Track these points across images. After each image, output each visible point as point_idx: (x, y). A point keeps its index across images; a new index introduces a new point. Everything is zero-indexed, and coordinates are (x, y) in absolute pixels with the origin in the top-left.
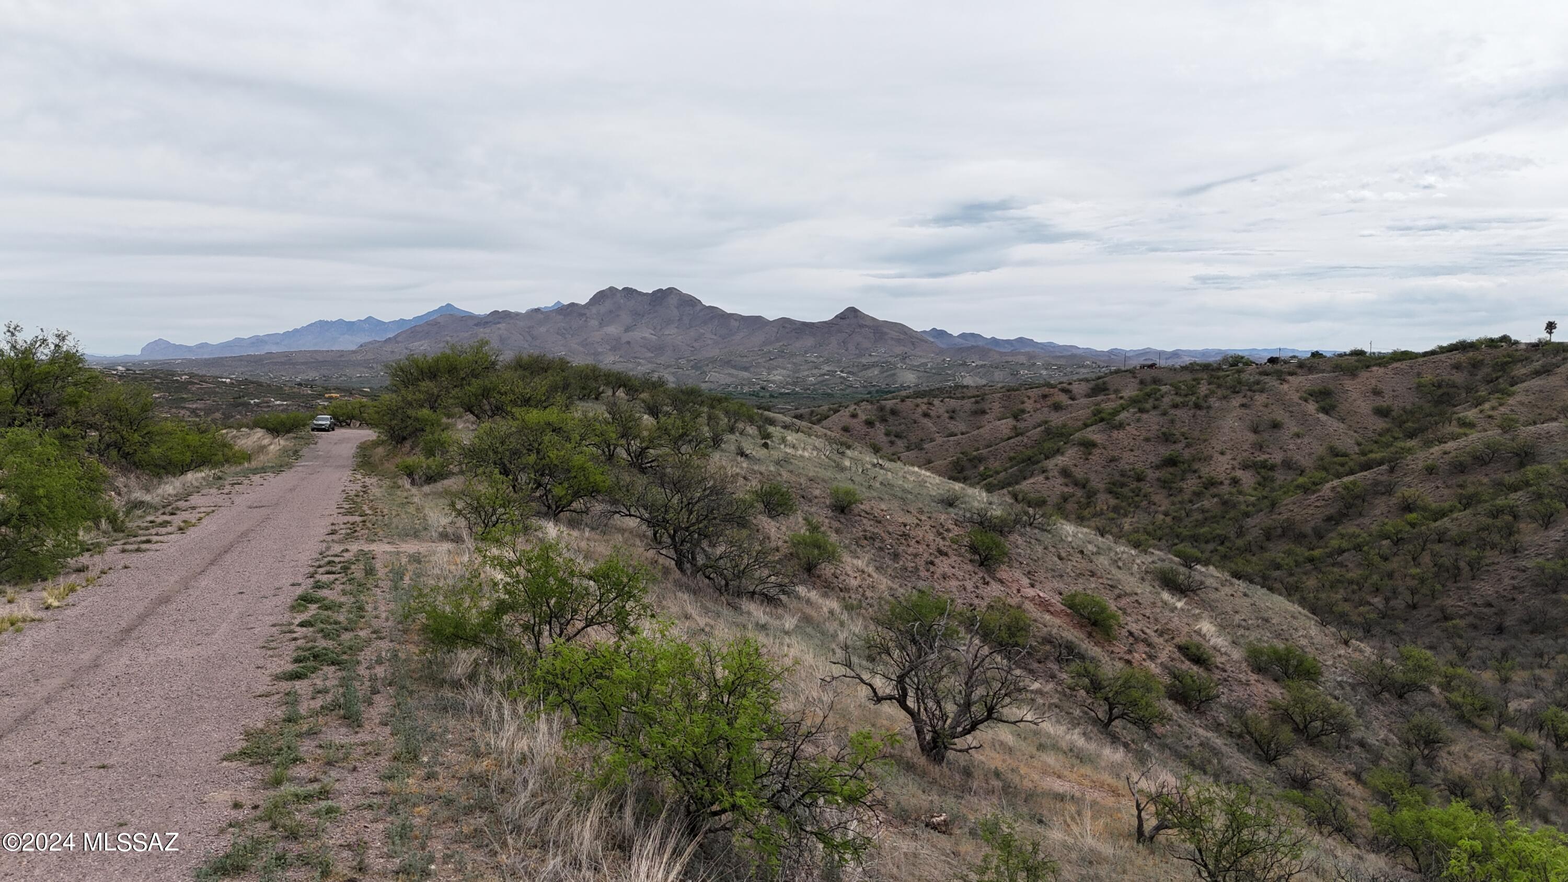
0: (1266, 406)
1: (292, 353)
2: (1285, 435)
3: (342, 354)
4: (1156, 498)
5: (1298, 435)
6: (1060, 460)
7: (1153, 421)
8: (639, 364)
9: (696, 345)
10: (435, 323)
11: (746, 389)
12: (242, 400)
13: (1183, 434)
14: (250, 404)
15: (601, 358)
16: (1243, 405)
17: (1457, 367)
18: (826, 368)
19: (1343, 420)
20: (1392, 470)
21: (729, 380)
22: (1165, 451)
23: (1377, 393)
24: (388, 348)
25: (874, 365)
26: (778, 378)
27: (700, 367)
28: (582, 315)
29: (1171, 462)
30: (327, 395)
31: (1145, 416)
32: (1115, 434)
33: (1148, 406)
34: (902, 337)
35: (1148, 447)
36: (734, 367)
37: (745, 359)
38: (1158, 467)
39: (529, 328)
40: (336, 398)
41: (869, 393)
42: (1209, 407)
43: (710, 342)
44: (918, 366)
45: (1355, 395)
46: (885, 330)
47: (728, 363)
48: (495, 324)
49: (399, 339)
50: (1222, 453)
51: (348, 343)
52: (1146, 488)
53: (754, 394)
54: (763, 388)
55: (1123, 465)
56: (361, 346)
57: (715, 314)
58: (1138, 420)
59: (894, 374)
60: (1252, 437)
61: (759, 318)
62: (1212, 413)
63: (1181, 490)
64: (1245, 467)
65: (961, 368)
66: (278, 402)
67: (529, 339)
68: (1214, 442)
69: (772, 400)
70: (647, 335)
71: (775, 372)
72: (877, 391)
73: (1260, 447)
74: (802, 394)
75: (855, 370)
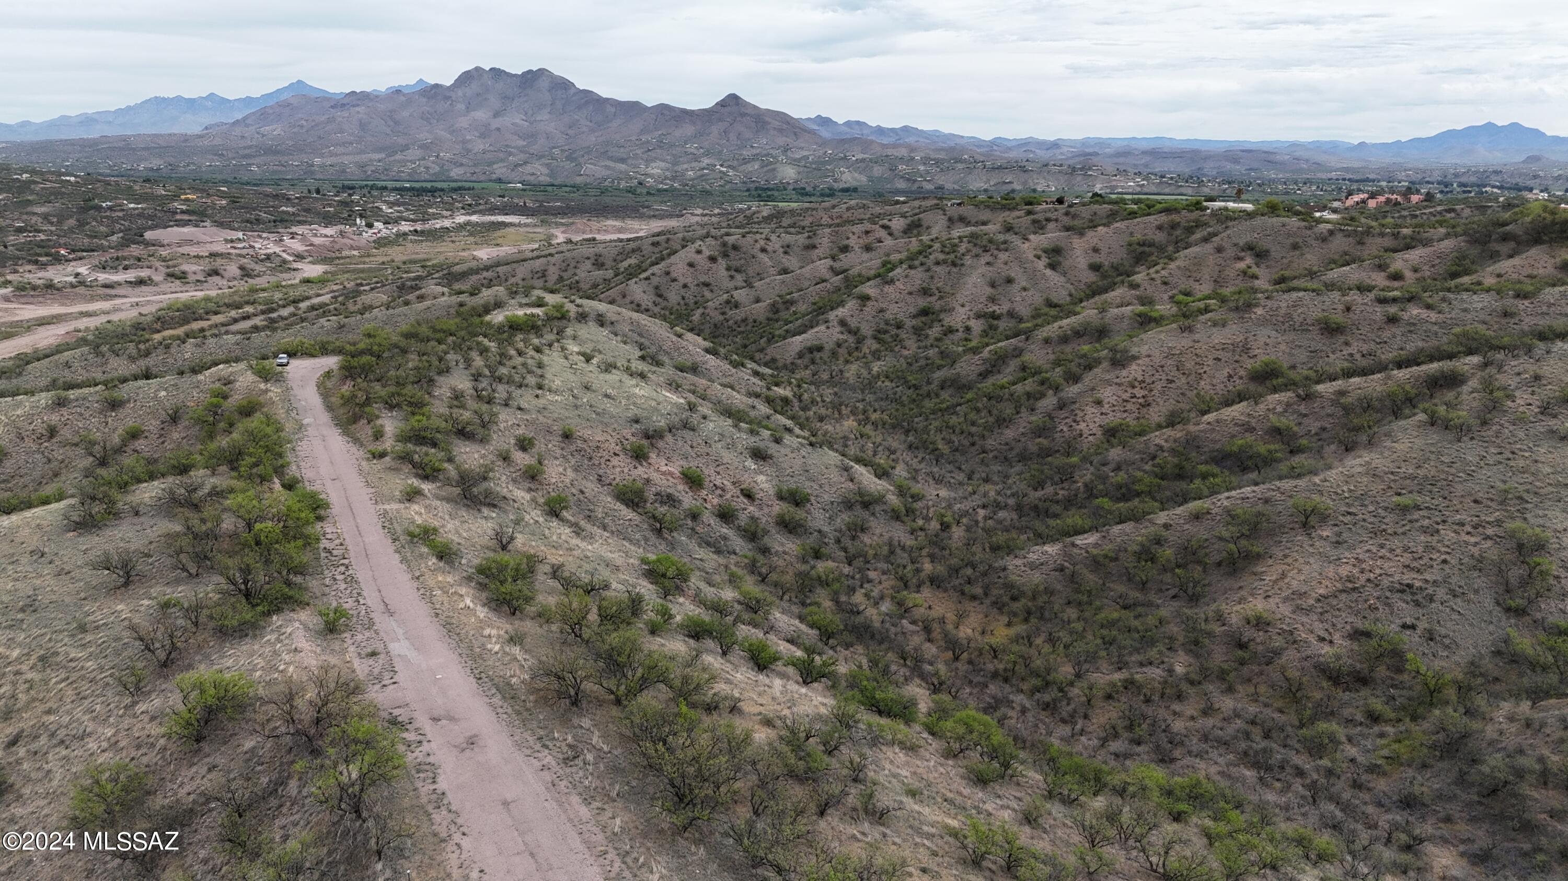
0: (1006, 264)
1: (129, 137)
2: (1015, 288)
3: (186, 138)
4: (908, 343)
5: (1025, 289)
6: (841, 312)
7: (918, 276)
8: (510, 154)
9: (571, 132)
10: (286, 105)
11: (623, 184)
12: (91, 203)
13: (938, 289)
14: (101, 207)
15: (469, 146)
16: (988, 263)
17: (1160, 228)
18: (706, 161)
19: (1064, 274)
20: (1027, 339)
21: (605, 173)
22: (922, 302)
23: (1096, 250)
24: (238, 131)
25: (755, 158)
26: (656, 171)
27: (576, 159)
28: (447, 98)
29: (925, 312)
30: (183, 197)
31: (913, 272)
32: (887, 289)
33: (917, 263)
34: (785, 126)
35: (910, 299)
36: (611, 158)
37: (622, 150)
38: (914, 317)
39: (391, 111)
40: (193, 201)
41: (748, 190)
42: (962, 265)
43: (585, 129)
44: (799, 160)
45: (1078, 252)
46: (767, 119)
47: (604, 154)
48: (354, 106)
49: (248, 121)
50: (963, 306)
51: (191, 125)
52: (903, 336)
53: (631, 191)
54: (640, 183)
55: (888, 315)
56: (206, 128)
57: (590, 99)
58: (907, 276)
59: (774, 169)
60: (989, 290)
61: (636, 104)
62: (963, 269)
63: (927, 336)
64: (978, 316)
65: (842, 163)
66: (132, 206)
67: (392, 123)
68: (958, 296)
69: (649, 198)
70: (518, 121)
71: (653, 165)
72: (756, 189)
73: (992, 300)
74: (679, 190)
75: (735, 163)
